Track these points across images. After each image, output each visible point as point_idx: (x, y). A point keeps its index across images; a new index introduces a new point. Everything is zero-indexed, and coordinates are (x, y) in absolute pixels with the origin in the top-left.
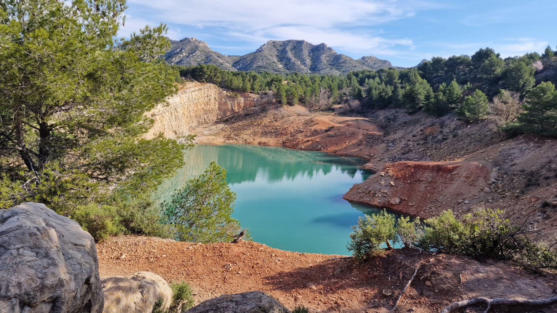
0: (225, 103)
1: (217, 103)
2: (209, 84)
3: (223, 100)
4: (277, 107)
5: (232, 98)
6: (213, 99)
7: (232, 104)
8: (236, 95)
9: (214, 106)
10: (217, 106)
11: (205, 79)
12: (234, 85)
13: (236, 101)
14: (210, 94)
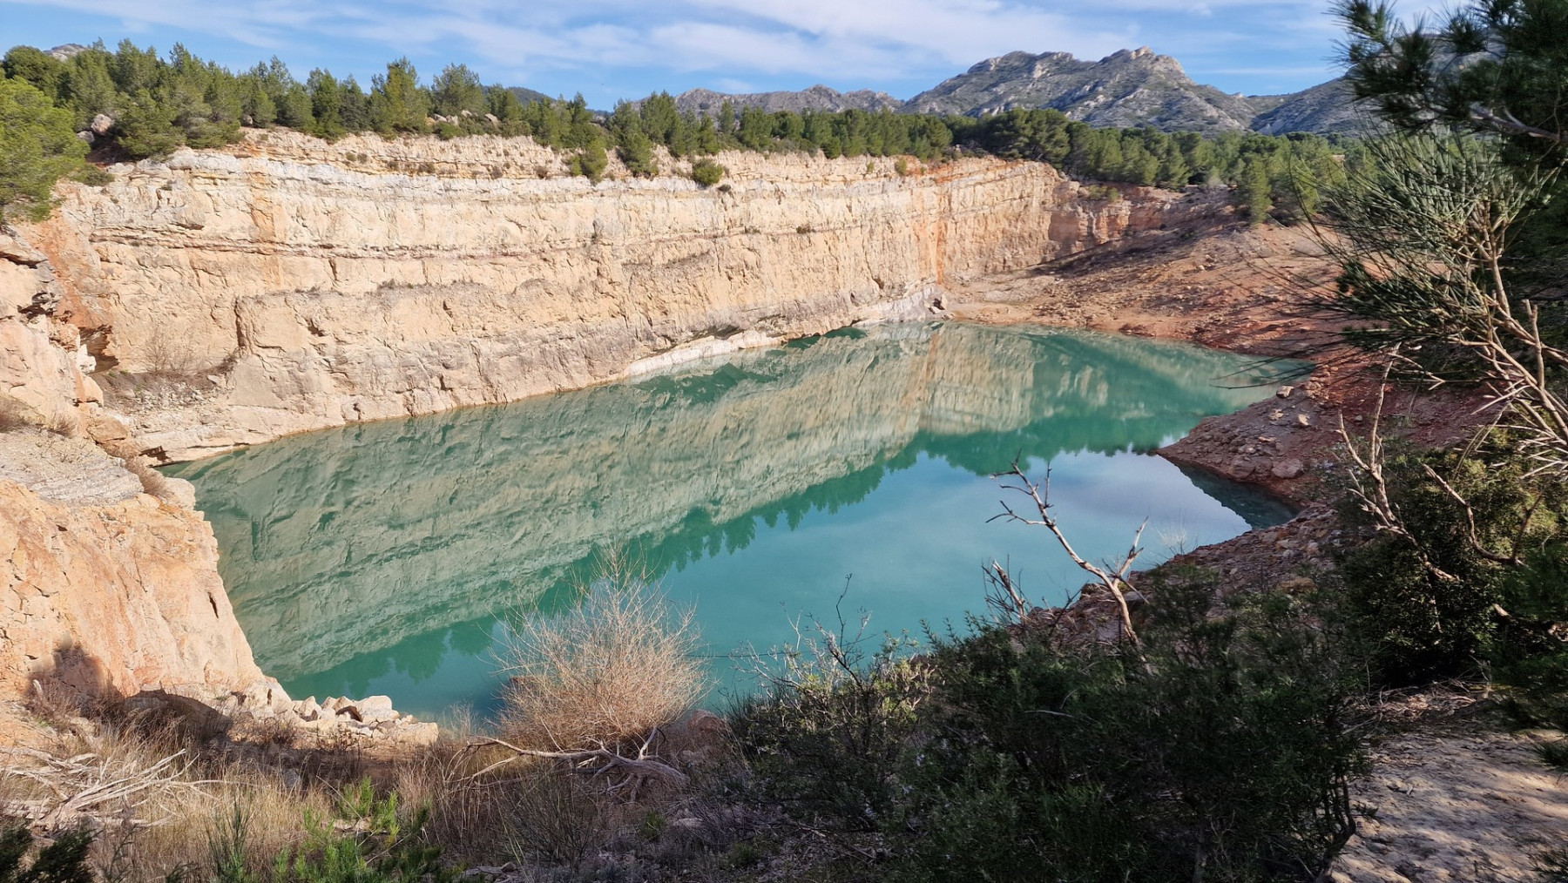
0: (1072, 217)
1: (1048, 217)
2: (1028, 164)
3: (1068, 208)
4: (1232, 229)
5: (1095, 203)
6: (1035, 204)
7: (1090, 220)
8: (1107, 194)
9: (1039, 224)
10: (1046, 226)
11: (1018, 147)
12: (1105, 164)
13: (1105, 212)
14: (1028, 191)
